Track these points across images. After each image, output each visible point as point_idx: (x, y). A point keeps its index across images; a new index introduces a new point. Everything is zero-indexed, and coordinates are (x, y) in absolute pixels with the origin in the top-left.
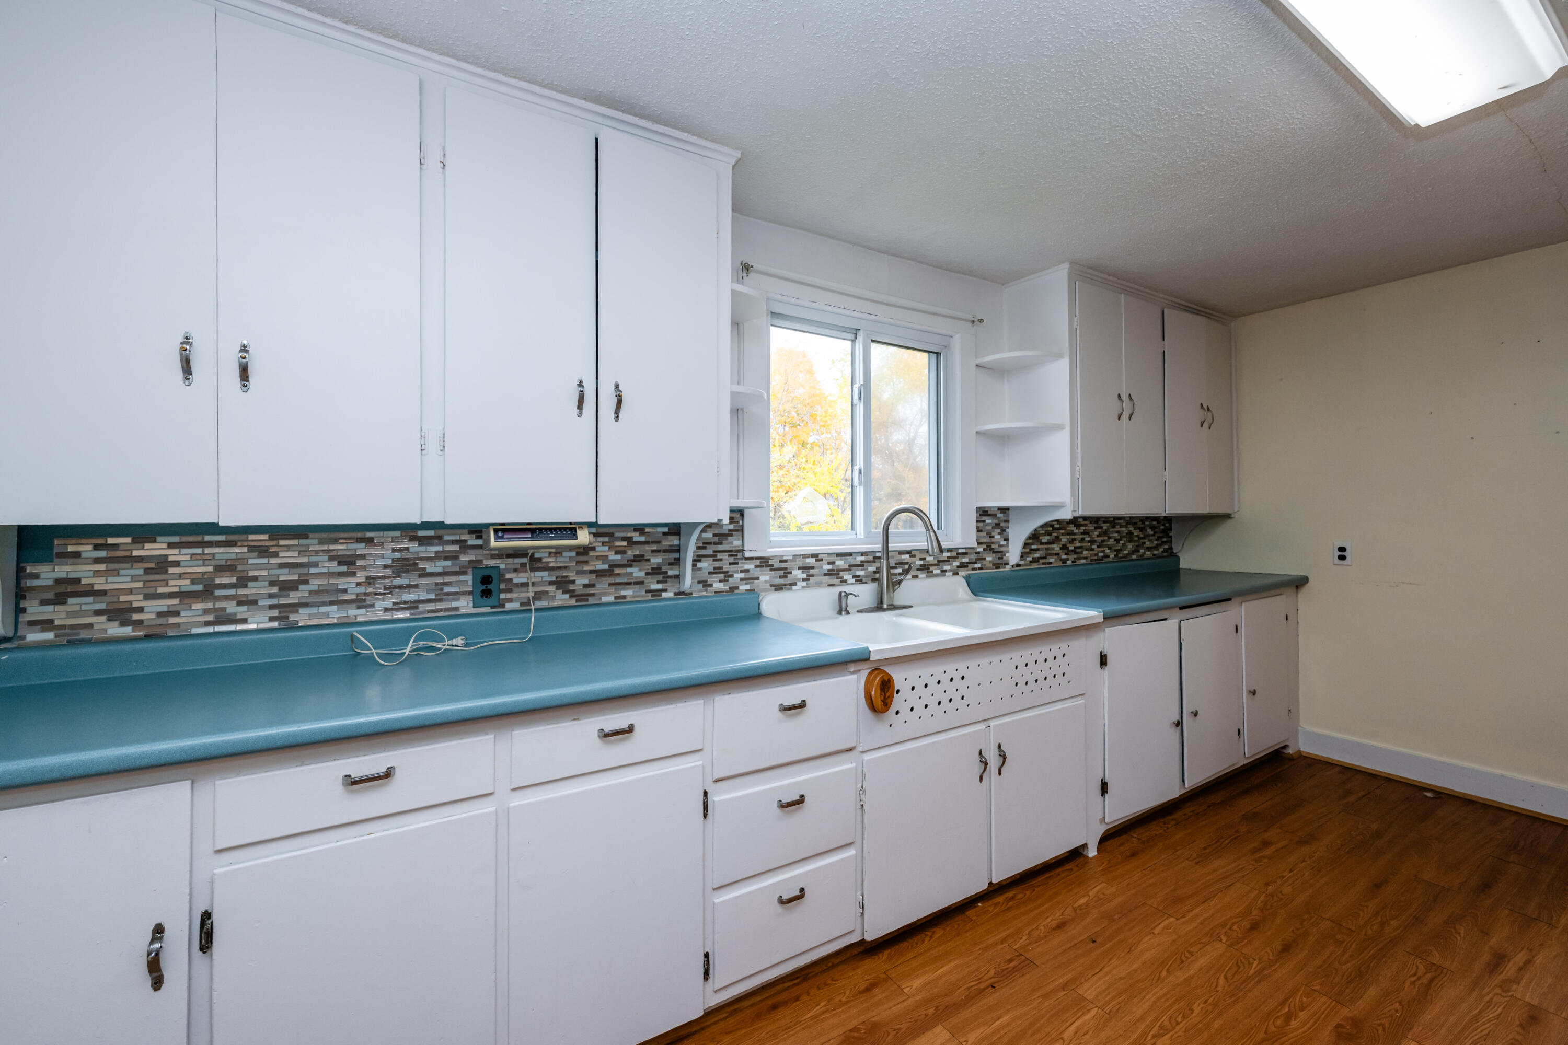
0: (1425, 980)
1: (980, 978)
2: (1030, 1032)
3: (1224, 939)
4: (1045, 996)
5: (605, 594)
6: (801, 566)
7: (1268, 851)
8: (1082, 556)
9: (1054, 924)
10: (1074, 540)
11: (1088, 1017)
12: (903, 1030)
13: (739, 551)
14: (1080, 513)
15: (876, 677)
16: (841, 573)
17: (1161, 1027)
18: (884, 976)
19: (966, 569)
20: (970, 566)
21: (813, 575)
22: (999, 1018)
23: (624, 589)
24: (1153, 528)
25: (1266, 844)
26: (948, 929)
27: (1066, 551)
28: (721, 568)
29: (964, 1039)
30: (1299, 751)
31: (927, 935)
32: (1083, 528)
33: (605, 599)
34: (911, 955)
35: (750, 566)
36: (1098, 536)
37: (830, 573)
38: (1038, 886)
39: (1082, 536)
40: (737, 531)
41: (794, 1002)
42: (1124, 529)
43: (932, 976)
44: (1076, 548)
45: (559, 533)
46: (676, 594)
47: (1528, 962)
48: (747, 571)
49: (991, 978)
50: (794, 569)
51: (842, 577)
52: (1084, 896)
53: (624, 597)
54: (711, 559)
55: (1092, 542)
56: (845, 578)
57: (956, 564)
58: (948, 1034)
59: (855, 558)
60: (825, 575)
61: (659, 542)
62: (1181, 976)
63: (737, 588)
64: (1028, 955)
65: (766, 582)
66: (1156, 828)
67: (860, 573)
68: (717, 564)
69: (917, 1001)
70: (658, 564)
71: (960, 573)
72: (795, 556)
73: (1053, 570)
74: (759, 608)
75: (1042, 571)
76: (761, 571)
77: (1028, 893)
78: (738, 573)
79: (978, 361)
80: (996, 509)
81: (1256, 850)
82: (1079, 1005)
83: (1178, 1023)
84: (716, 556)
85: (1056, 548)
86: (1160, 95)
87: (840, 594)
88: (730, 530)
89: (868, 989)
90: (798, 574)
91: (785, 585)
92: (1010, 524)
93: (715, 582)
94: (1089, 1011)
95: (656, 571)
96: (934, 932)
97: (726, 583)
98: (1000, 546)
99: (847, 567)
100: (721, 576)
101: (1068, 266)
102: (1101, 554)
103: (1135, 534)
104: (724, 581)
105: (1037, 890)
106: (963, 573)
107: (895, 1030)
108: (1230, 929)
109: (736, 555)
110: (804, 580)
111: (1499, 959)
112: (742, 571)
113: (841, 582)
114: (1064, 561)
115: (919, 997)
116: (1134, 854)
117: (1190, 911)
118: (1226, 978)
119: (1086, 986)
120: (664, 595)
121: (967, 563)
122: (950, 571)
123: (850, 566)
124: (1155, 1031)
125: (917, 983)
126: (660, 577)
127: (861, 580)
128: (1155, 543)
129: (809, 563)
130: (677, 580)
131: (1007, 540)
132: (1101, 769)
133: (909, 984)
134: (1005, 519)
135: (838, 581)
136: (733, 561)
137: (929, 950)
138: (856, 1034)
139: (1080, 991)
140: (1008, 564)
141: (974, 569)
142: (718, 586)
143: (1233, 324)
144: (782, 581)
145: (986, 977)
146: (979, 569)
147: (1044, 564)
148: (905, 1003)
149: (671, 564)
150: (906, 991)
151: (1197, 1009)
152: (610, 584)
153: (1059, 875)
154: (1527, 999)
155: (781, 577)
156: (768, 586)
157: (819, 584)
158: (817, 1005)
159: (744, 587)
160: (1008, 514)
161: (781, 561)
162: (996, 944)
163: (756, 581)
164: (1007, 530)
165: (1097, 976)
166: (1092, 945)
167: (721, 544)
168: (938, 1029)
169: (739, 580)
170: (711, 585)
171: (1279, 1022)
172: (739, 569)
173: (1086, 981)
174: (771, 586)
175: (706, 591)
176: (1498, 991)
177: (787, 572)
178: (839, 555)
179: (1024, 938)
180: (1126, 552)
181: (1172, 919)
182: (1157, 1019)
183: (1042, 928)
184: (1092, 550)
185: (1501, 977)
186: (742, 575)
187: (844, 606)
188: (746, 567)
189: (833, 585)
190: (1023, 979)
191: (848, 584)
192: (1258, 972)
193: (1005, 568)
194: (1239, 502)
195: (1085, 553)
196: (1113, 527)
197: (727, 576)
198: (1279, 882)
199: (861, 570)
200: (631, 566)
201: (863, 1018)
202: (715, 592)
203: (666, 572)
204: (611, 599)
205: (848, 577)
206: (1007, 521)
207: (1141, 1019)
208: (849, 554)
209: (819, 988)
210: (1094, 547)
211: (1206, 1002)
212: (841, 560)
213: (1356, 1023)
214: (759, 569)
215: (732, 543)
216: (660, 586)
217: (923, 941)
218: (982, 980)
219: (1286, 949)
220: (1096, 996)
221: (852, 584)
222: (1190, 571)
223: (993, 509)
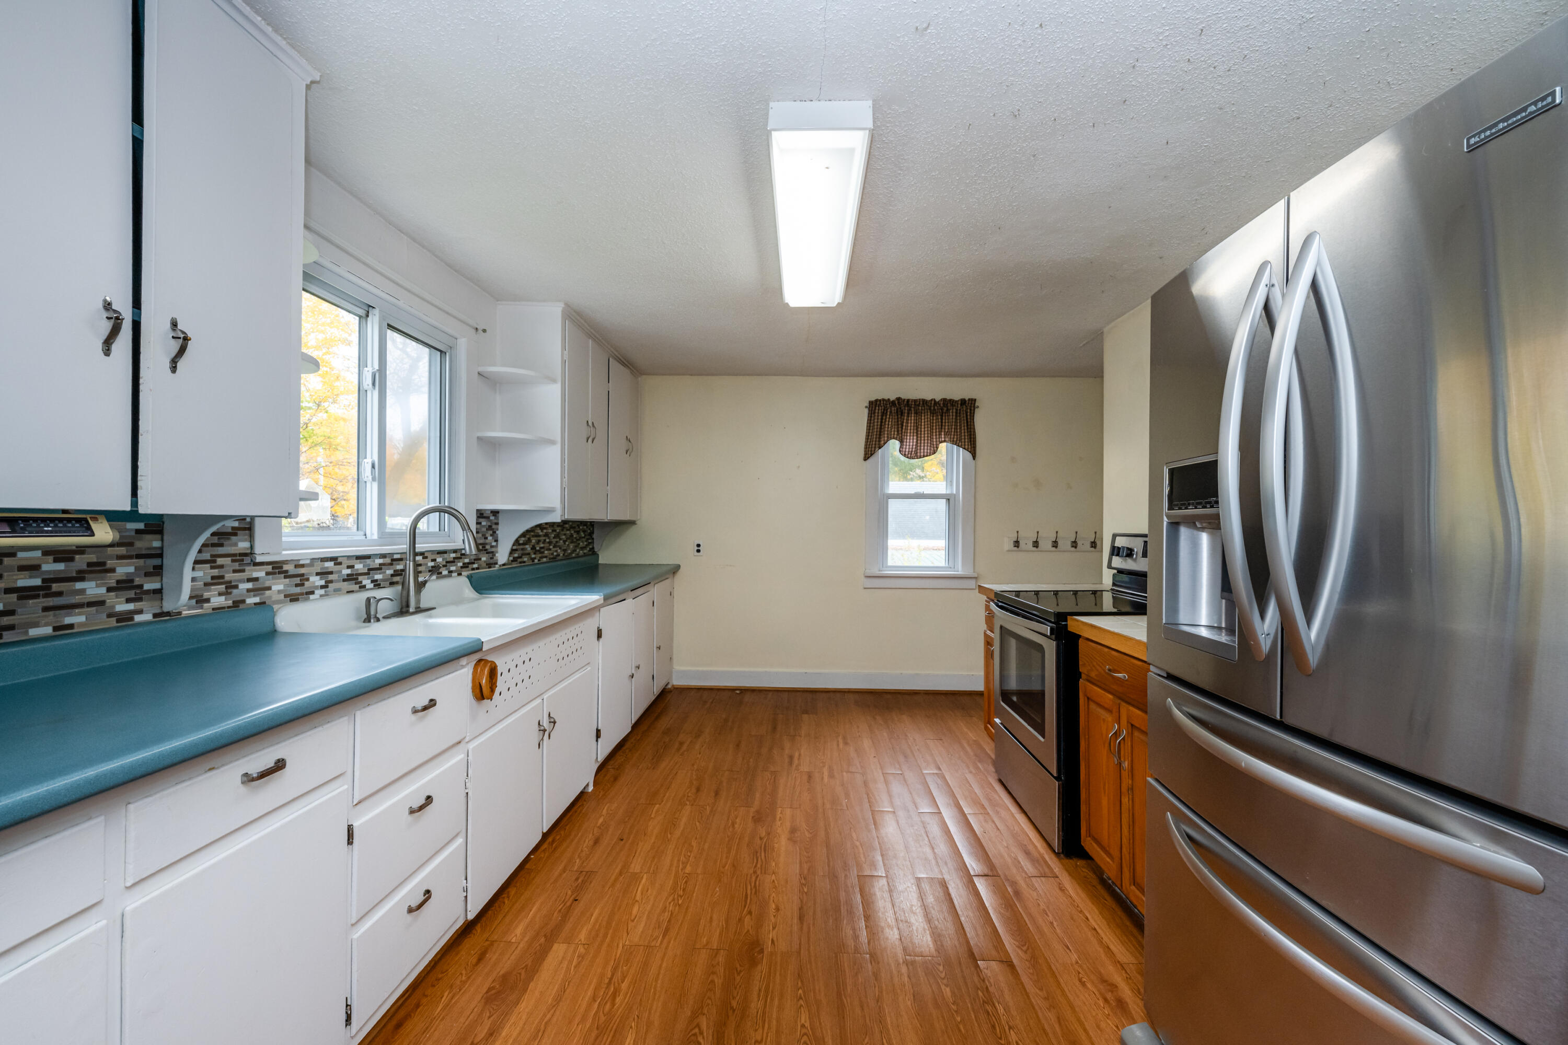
0: (772, 781)
1: (564, 900)
2: (616, 909)
3: (688, 803)
4: (613, 885)
5: (36, 625)
6: (319, 571)
7: (685, 747)
8: (544, 555)
9: (591, 843)
10: (539, 541)
11: (644, 881)
12: (530, 964)
13: (246, 555)
14: (566, 517)
15: (482, 671)
16: (360, 578)
17: (683, 863)
18: (488, 943)
19: (467, 569)
20: (470, 566)
21: (331, 582)
22: (592, 915)
23: (70, 615)
24: (584, 531)
25: (681, 744)
26: (518, 884)
27: (534, 551)
28: (222, 577)
29: (577, 940)
30: (673, 685)
31: (504, 898)
32: (545, 531)
33: (34, 632)
34: (500, 917)
35: (260, 573)
36: (554, 538)
37: (351, 578)
38: (567, 825)
39: (544, 538)
40: (244, 529)
41: (416, 1010)
42: (568, 532)
43: (527, 920)
44: (541, 548)
45: (61, 525)
46: (155, 616)
47: (800, 755)
48: (256, 579)
49: (571, 896)
50: (311, 574)
51: (361, 582)
52: (600, 817)
53: (71, 626)
54: (208, 566)
55: (550, 543)
56: (364, 583)
57: (460, 564)
58: (564, 945)
59: (374, 561)
60: (344, 580)
61: (131, 544)
62: (678, 833)
63: (243, 601)
64: (586, 870)
65: (279, 592)
66: (619, 758)
67: (378, 577)
68: (215, 572)
69: (527, 941)
70: (128, 574)
71: (463, 573)
72: (313, 559)
73: (527, 568)
74: (274, 625)
75: (521, 569)
76: (273, 579)
77: (562, 833)
78: (244, 582)
79: (480, 369)
80: (489, 512)
81: (678, 750)
82: (636, 878)
83: (689, 856)
84: (215, 561)
85: (528, 547)
86: (690, 228)
87: (368, 600)
88: (233, 528)
89: (480, 959)
90: (317, 581)
91: (302, 594)
92: (500, 527)
93: (214, 596)
94: (642, 877)
95: (124, 585)
96: (508, 892)
97: (228, 596)
98: (492, 547)
99: (367, 571)
100: (222, 588)
101: (563, 306)
102: (555, 554)
103: (575, 536)
104: (226, 593)
105: (567, 828)
106: (465, 573)
107: (523, 968)
108: (688, 796)
109: (243, 560)
110: (322, 587)
111: (791, 758)
112: (249, 580)
113: (360, 587)
114: (533, 560)
115: (526, 939)
116: (616, 779)
117: (664, 796)
118: (699, 822)
119: (633, 865)
120: (138, 618)
121: (469, 563)
122: (455, 571)
123: (369, 570)
124: (681, 867)
125: (519, 930)
126: (131, 594)
127: (380, 585)
128: (585, 543)
129: (327, 568)
130: (158, 596)
131: (496, 541)
132: (596, 723)
133: (513, 935)
134: (496, 521)
135: (357, 587)
136: (238, 568)
137: (513, 905)
138: (493, 992)
139: (631, 871)
140: (496, 564)
141: (473, 569)
142: (218, 601)
143: (640, 379)
144: (298, 590)
145: (568, 897)
146: (478, 569)
147: (520, 563)
148: (519, 948)
149: (147, 574)
150: (513, 940)
151: (694, 844)
152: (46, 609)
153: (576, 812)
154: (805, 770)
155: (297, 585)
156: (282, 597)
157: (337, 591)
158: (442, 998)
159: (251, 600)
160: (498, 517)
161: (296, 566)
162: (560, 875)
163: (267, 592)
164: (497, 532)
165: (636, 857)
166: (623, 842)
167: (221, 545)
168: (556, 946)
169: (245, 592)
170: (208, 600)
171: (731, 830)
172: (246, 578)
173: (631, 863)
174: (286, 596)
175: (202, 608)
176: (796, 772)
177: (303, 578)
178: (359, 558)
179: (578, 861)
180: (569, 551)
181: (658, 805)
182: (679, 861)
183: (586, 849)
184: (550, 549)
185: (794, 766)
186: (250, 585)
187: (372, 613)
188: (255, 575)
189: (352, 591)
190: (592, 885)
191: (368, 590)
192: (711, 811)
193: (495, 567)
194: (641, 512)
195: (546, 552)
196: (563, 530)
197: (231, 587)
198: (697, 761)
199: (380, 574)
200: (82, 579)
201: (491, 979)
202: (213, 609)
203: (141, 586)
204: (48, 630)
205: (366, 582)
206: (497, 524)
207: (671, 865)
208: (368, 557)
209: (433, 986)
210: (551, 547)
211: (696, 838)
212: (360, 563)
213: (758, 812)
214: (271, 577)
215: (236, 545)
216: (131, 606)
217: (504, 903)
218: (566, 900)
219: (717, 793)
220: (641, 868)
221: (371, 589)
222: (602, 564)
223: (487, 512)
